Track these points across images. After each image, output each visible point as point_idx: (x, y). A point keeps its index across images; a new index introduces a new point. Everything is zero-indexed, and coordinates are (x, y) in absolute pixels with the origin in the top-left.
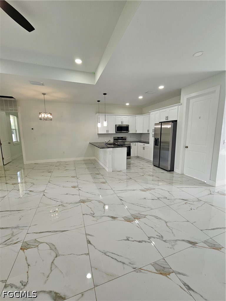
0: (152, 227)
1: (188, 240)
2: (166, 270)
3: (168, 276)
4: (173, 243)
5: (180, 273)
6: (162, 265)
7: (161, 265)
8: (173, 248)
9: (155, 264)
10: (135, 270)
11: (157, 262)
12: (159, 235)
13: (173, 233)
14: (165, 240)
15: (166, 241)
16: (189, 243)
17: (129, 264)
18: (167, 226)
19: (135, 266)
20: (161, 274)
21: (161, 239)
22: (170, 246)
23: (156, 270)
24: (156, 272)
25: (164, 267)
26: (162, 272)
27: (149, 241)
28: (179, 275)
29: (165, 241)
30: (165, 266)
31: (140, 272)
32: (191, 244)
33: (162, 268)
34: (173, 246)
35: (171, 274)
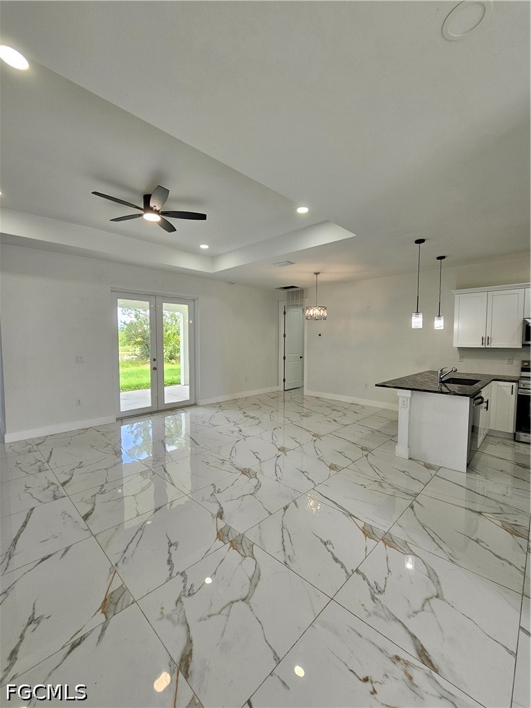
0: (217, 573)
1: (193, 652)
2: (112, 607)
3: (101, 610)
4: (176, 617)
5: (104, 630)
6: (121, 600)
7: (122, 597)
8: (162, 618)
9: (123, 590)
10: (114, 565)
11: (127, 593)
12: (195, 589)
13: (210, 616)
14: (181, 602)
15: (179, 603)
16: (183, 655)
17: (124, 557)
18: (232, 602)
19: (120, 564)
20: (105, 600)
21: (183, 594)
22: (166, 612)
23: (113, 593)
24: (109, 592)
25: (117, 603)
26: (108, 602)
27: (174, 574)
28: (101, 627)
29: (179, 601)
30: (119, 605)
31: (110, 573)
32: (182, 660)
33: (115, 601)
34: (169, 617)
35: (103, 615)
